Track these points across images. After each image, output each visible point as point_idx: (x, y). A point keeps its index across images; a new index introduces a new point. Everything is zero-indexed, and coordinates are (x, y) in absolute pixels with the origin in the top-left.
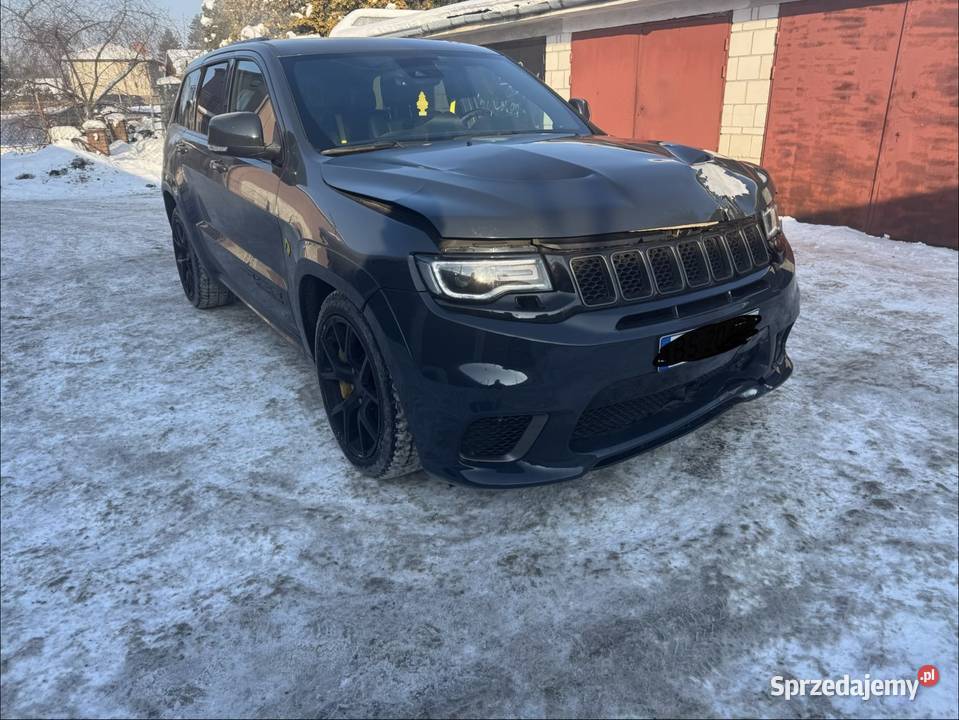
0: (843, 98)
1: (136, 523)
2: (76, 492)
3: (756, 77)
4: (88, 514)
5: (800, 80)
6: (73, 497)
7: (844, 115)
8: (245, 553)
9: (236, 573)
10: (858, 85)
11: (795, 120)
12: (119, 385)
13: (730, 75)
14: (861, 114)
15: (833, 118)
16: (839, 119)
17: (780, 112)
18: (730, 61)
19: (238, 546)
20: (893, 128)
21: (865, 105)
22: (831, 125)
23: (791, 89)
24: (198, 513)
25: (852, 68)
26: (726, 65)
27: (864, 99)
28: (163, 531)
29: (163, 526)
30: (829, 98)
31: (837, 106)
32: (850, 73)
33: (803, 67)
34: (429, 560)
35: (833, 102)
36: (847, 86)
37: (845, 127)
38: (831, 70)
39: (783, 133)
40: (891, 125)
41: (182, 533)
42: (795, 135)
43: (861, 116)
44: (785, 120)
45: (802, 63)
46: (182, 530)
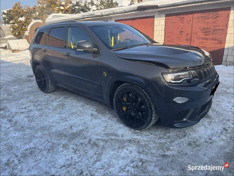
0: (181, 34)
1: (86, 153)
2: (60, 147)
3: (161, 30)
4: (69, 153)
5: (171, 30)
6: (61, 149)
7: (182, 38)
8: (122, 155)
9: (126, 160)
10: (184, 31)
11: (171, 39)
12: (44, 116)
13: (155, 29)
14: (186, 37)
15: (179, 38)
16: (181, 39)
17: (167, 37)
18: (155, 27)
19: (119, 153)
20: (193, 40)
21: (186, 35)
22: (179, 40)
23: (169, 32)
24: (101, 147)
25: (182, 28)
26: (154, 27)
27: (186, 34)
28: (96, 153)
29: (95, 152)
30: (178, 34)
31: (180, 36)
32: (182, 29)
33: (172, 28)
34: (171, 148)
35: (179, 35)
36: (182, 32)
37: (182, 40)
38: (178, 28)
39: (168, 42)
40: (192, 40)
41: (102, 153)
42: (171, 42)
43: (185, 38)
44: (169, 39)
45: (172, 27)
46: (101, 152)
